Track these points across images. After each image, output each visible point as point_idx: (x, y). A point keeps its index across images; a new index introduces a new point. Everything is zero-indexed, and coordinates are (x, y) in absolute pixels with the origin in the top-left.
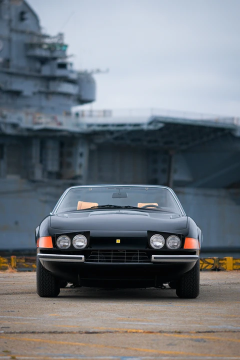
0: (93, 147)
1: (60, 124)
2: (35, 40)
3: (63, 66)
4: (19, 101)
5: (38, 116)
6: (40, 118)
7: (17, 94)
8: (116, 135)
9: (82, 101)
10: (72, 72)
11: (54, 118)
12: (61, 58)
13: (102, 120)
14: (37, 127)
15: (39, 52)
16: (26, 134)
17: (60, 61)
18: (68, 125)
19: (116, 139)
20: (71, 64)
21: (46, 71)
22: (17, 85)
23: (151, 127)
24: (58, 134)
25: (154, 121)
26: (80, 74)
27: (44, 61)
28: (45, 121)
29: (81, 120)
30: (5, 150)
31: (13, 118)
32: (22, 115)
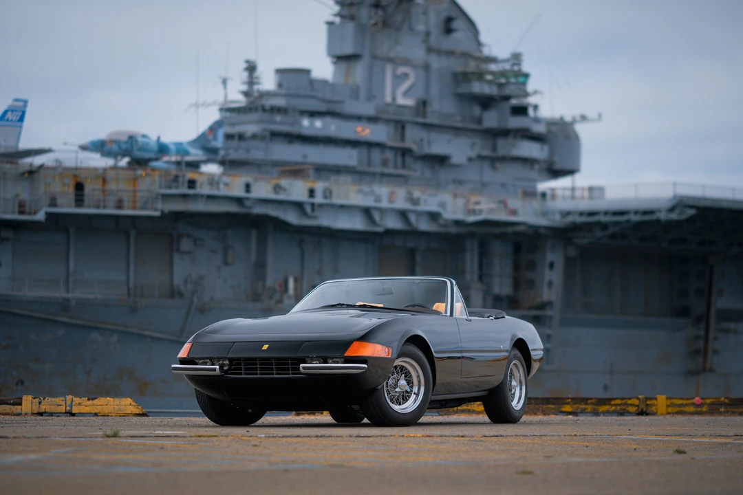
0: (572, 252)
1: (514, 212)
2: (472, 66)
3: (521, 111)
4: (444, 174)
5: (474, 199)
6: (478, 203)
7: (441, 161)
8: (612, 230)
9: (556, 173)
10: (537, 120)
11: (503, 203)
12: (517, 97)
13: (586, 205)
14: (472, 219)
15: (478, 88)
16: (454, 230)
17: (514, 102)
18: (527, 214)
19: (613, 236)
20: (536, 107)
21: (491, 119)
22: (439, 145)
23: (674, 216)
24: (510, 230)
25: (680, 204)
26: (551, 123)
27: (486, 102)
28: (487, 208)
29: (550, 204)
30: (419, 258)
31: (430, 203)
32: (446, 197)
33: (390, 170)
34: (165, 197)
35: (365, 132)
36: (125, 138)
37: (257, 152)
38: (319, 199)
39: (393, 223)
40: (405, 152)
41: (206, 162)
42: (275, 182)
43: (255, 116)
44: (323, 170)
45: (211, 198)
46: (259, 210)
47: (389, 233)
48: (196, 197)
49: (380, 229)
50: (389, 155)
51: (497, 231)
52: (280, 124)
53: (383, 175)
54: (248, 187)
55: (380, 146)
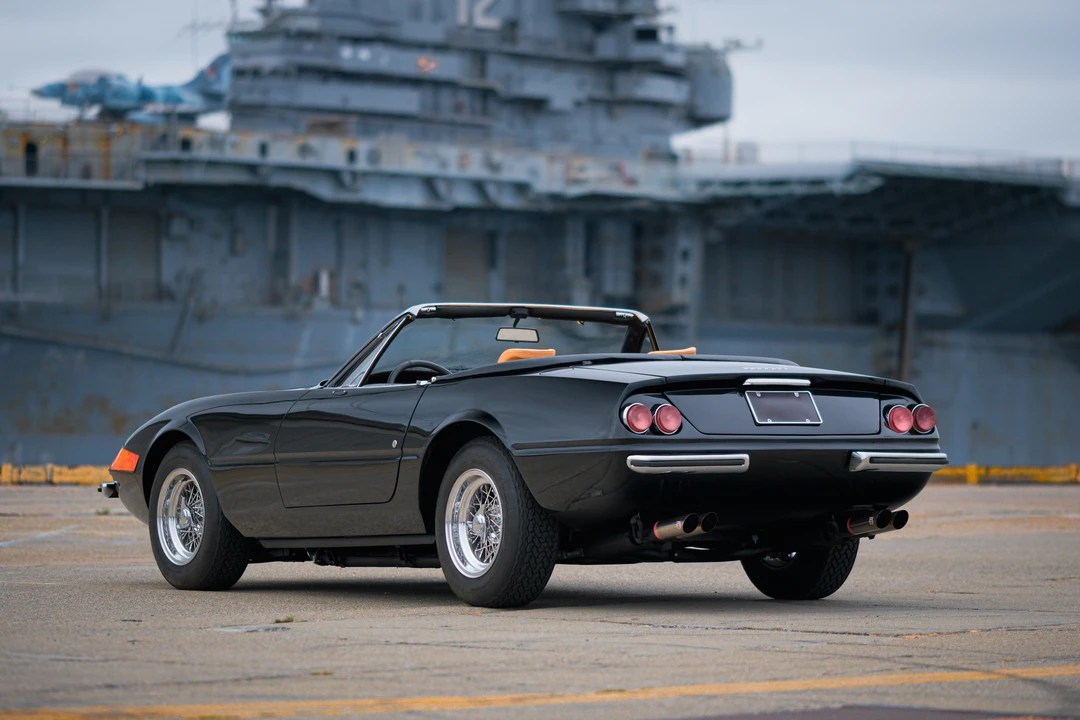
0: (714, 235)
1: (632, 182)
3: (649, 35)
4: (542, 128)
5: (577, 163)
6: (582, 169)
7: (536, 106)
8: (768, 206)
9: (697, 120)
10: (672, 48)
11: (618, 169)
12: (645, 15)
13: (733, 171)
14: (574, 191)
15: (588, 3)
16: (549, 207)
17: (639, 23)
18: (651, 184)
19: (771, 214)
20: (671, 29)
21: (608, 47)
22: (534, 83)
23: (853, 188)
24: (627, 206)
25: (861, 171)
26: (693, 52)
27: (601, 23)
28: (595, 177)
29: (685, 171)
30: (502, 244)
31: (516, 168)
32: (539, 161)
33: (465, 117)
34: (150, 163)
35: (429, 65)
36: (93, 80)
37: (278, 94)
38: (362, 164)
39: (464, 197)
40: (486, 94)
41: (208, 111)
42: (300, 141)
43: (276, 43)
44: (373, 120)
45: (212, 164)
46: (278, 180)
47: (460, 211)
48: (192, 163)
49: (445, 206)
50: (464, 97)
51: (609, 207)
52: (311, 54)
53: (452, 124)
54: (264, 149)
55: (450, 85)
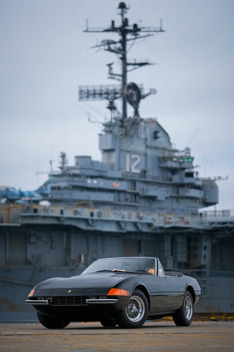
0: (215, 241)
1: (187, 223)
2: (167, 154)
3: (190, 175)
4: (154, 205)
5: (168, 217)
6: (170, 218)
7: (153, 199)
9: (207, 204)
10: (198, 179)
11: (182, 218)
12: (188, 168)
13: (221, 219)
14: (167, 226)
15: (170, 164)
16: (159, 231)
17: (187, 171)
18: (193, 223)
21: (176, 179)
22: (152, 191)
24: (185, 231)
26: (204, 181)
27: (174, 171)
28: (174, 221)
29: (204, 219)
30: (142, 245)
31: (148, 219)
32: (156, 216)
33: (129, 203)
34: (23, 217)
35: (117, 185)
36: (4, 189)
37: (66, 195)
38: (95, 217)
39: (130, 228)
40: (136, 195)
41: (42, 200)
42: (74, 209)
43: (65, 178)
44: (97, 204)
45: (44, 217)
46: (67, 223)
47: (129, 233)
48: (37, 217)
49: (125, 231)
50: (128, 196)
51: (180, 231)
52: (77, 182)
53: (125, 206)
54: (62, 212)
55: (124, 192)
